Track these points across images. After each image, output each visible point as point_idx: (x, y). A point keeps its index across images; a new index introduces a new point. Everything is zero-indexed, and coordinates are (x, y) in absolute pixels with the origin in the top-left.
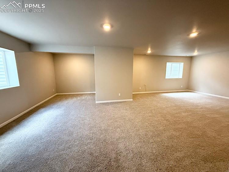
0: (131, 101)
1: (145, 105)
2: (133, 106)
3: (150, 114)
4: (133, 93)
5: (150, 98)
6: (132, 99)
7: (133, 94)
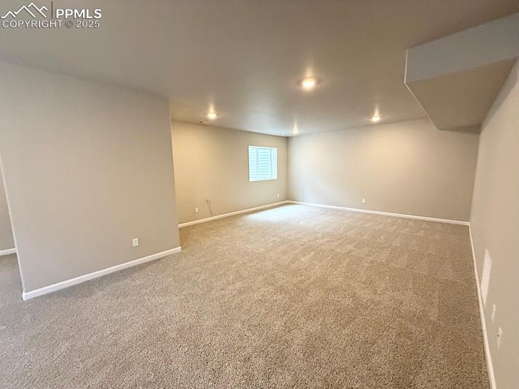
0: (178, 253)
1: (219, 258)
2: (184, 269)
3: (238, 285)
4: (180, 226)
5: (224, 232)
6: (180, 247)
7: (180, 229)
